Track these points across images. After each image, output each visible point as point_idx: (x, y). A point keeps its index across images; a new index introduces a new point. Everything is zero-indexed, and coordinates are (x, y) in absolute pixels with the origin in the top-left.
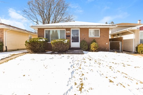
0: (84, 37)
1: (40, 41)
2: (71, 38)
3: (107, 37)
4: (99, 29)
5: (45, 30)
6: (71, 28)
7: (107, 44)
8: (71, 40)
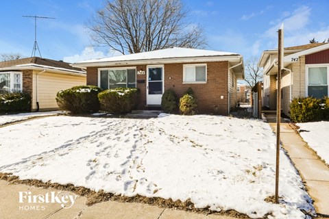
0: (173, 83)
1: (78, 93)
2: (147, 85)
3: (223, 81)
4: (206, 64)
5: (99, 70)
6: (146, 65)
7: (222, 97)
8: (147, 90)
